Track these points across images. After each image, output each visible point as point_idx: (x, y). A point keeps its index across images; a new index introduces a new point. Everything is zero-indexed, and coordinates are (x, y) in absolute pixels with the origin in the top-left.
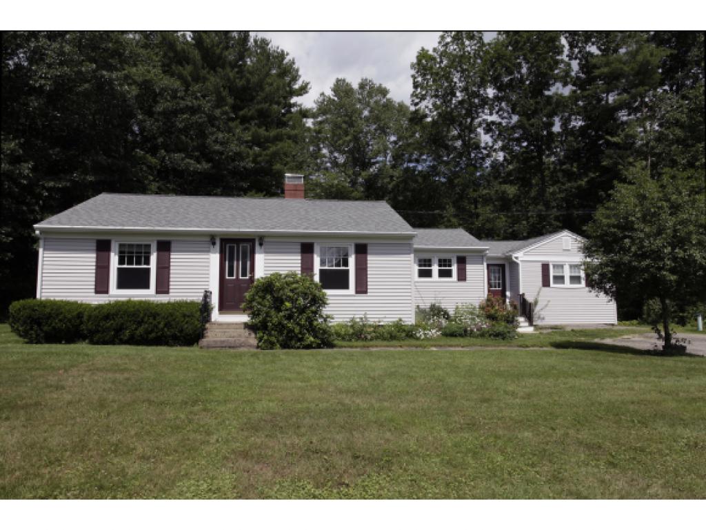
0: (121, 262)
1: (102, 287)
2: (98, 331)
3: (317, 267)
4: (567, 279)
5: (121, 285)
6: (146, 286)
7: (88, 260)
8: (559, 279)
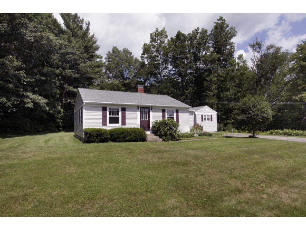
0: (110, 115)
1: (104, 123)
2: (118, 138)
3: (166, 116)
4: (207, 119)
5: (110, 122)
6: (118, 122)
7: (100, 113)
8: (205, 119)
